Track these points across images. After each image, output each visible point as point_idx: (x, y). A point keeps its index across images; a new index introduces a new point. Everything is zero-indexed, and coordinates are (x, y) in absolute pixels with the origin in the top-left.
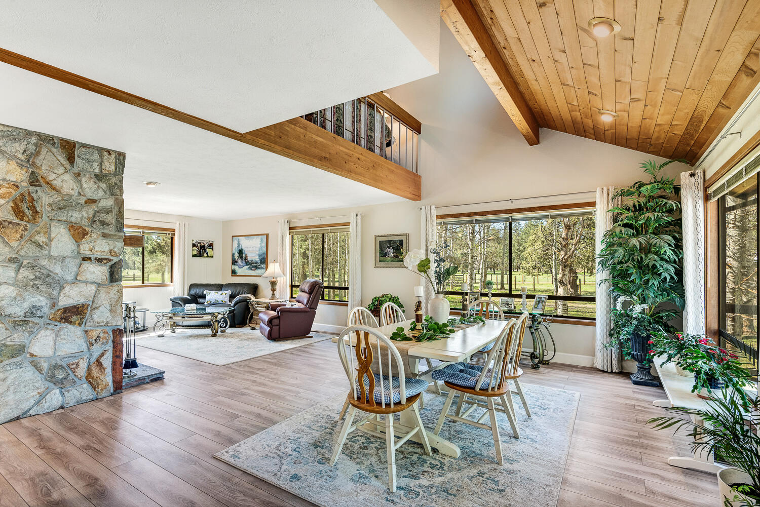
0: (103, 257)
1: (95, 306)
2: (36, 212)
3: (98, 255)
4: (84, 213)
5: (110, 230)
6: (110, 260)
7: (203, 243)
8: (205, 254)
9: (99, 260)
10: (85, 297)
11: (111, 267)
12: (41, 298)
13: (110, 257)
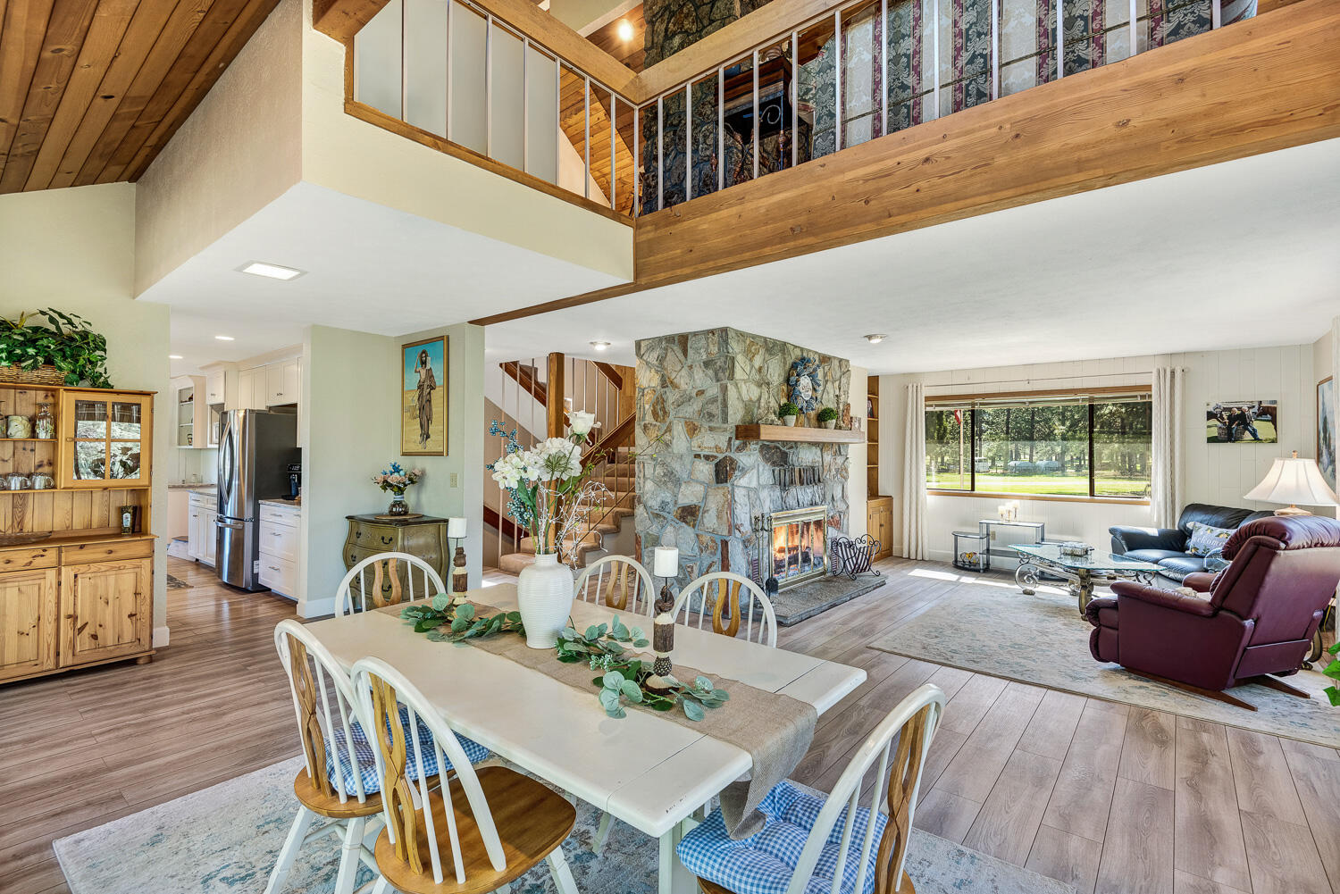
0: (711, 454)
1: (705, 509)
2: (665, 412)
3: (706, 452)
4: (695, 406)
5: (717, 423)
6: (716, 457)
7: (1239, 409)
8: (1248, 436)
9: (707, 458)
10: (697, 498)
11: (717, 465)
12: (668, 495)
13: (715, 454)
